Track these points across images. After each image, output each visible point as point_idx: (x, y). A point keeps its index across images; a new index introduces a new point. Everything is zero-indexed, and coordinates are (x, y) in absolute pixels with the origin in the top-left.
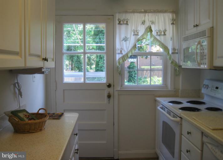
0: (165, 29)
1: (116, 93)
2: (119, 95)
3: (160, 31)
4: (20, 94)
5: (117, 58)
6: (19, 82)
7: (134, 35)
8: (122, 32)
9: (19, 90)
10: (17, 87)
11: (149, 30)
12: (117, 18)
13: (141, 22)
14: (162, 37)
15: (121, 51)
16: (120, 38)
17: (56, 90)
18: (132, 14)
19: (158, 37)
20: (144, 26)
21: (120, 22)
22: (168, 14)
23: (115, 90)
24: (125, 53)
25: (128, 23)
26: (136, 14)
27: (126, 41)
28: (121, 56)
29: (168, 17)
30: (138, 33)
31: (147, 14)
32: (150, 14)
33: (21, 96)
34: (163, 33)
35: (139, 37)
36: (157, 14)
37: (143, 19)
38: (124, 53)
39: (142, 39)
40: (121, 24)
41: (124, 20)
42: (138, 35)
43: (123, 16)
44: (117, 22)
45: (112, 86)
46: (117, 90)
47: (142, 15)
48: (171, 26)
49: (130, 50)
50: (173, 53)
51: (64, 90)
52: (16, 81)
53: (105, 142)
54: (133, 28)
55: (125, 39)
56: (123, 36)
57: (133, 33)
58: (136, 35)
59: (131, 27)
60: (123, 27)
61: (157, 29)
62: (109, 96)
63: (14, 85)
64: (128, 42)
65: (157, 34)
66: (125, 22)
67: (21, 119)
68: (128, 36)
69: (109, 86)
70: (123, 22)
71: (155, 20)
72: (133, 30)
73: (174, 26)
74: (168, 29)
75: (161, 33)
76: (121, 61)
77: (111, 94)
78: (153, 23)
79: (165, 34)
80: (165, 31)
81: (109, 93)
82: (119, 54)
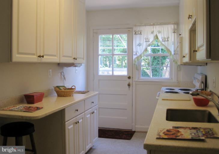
0: (168, 37)
1: (134, 83)
2: (136, 84)
3: (164, 38)
4: (65, 79)
5: (134, 58)
6: (64, 71)
7: (146, 41)
8: (137, 40)
9: (64, 76)
10: (63, 74)
11: (156, 37)
12: (134, 30)
13: (151, 32)
14: (166, 42)
15: (136, 53)
16: (136, 44)
17: (93, 80)
18: (145, 27)
19: (163, 43)
20: (153, 35)
21: (136, 33)
22: (171, 25)
23: (133, 81)
24: (140, 54)
25: (142, 33)
26: (147, 27)
27: (140, 46)
28: (136, 56)
29: (171, 27)
30: (149, 40)
31: (155, 26)
32: (157, 26)
33: (65, 80)
34: (167, 40)
35: (150, 43)
36: (163, 26)
37: (152, 30)
38: (138, 54)
39: (151, 44)
40: (137, 34)
41: (139, 31)
42: (149, 41)
43: (138, 29)
44: (134, 33)
45: (131, 78)
46: (135, 81)
47: (152, 27)
48: (173, 34)
49: (143, 53)
50: (174, 54)
51: (99, 80)
52: (62, 71)
53: (126, 118)
54: (145, 37)
55: (140, 45)
56: (138, 43)
57: (145, 40)
58: (147, 41)
59: (144, 36)
60: (138, 36)
61: (163, 36)
62: (129, 85)
63: (61, 73)
64: (141, 47)
65: (163, 41)
66: (139, 33)
67: (60, 89)
68: (142, 43)
69: (129, 78)
70: (138, 32)
71: (161, 30)
72: (145, 38)
73: (176, 34)
74: (170, 37)
75: (166, 39)
76: (136, 60)
77: (130, 84)
78: (159, 32)
79: (168, 41)
80: (168, 38)
81: (129, 83)
82: (135, 55)
